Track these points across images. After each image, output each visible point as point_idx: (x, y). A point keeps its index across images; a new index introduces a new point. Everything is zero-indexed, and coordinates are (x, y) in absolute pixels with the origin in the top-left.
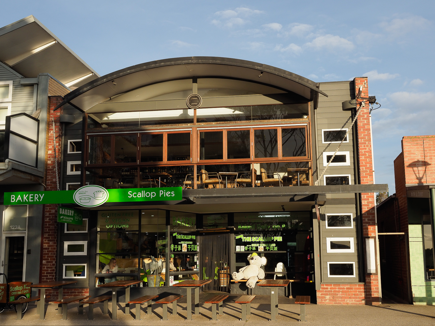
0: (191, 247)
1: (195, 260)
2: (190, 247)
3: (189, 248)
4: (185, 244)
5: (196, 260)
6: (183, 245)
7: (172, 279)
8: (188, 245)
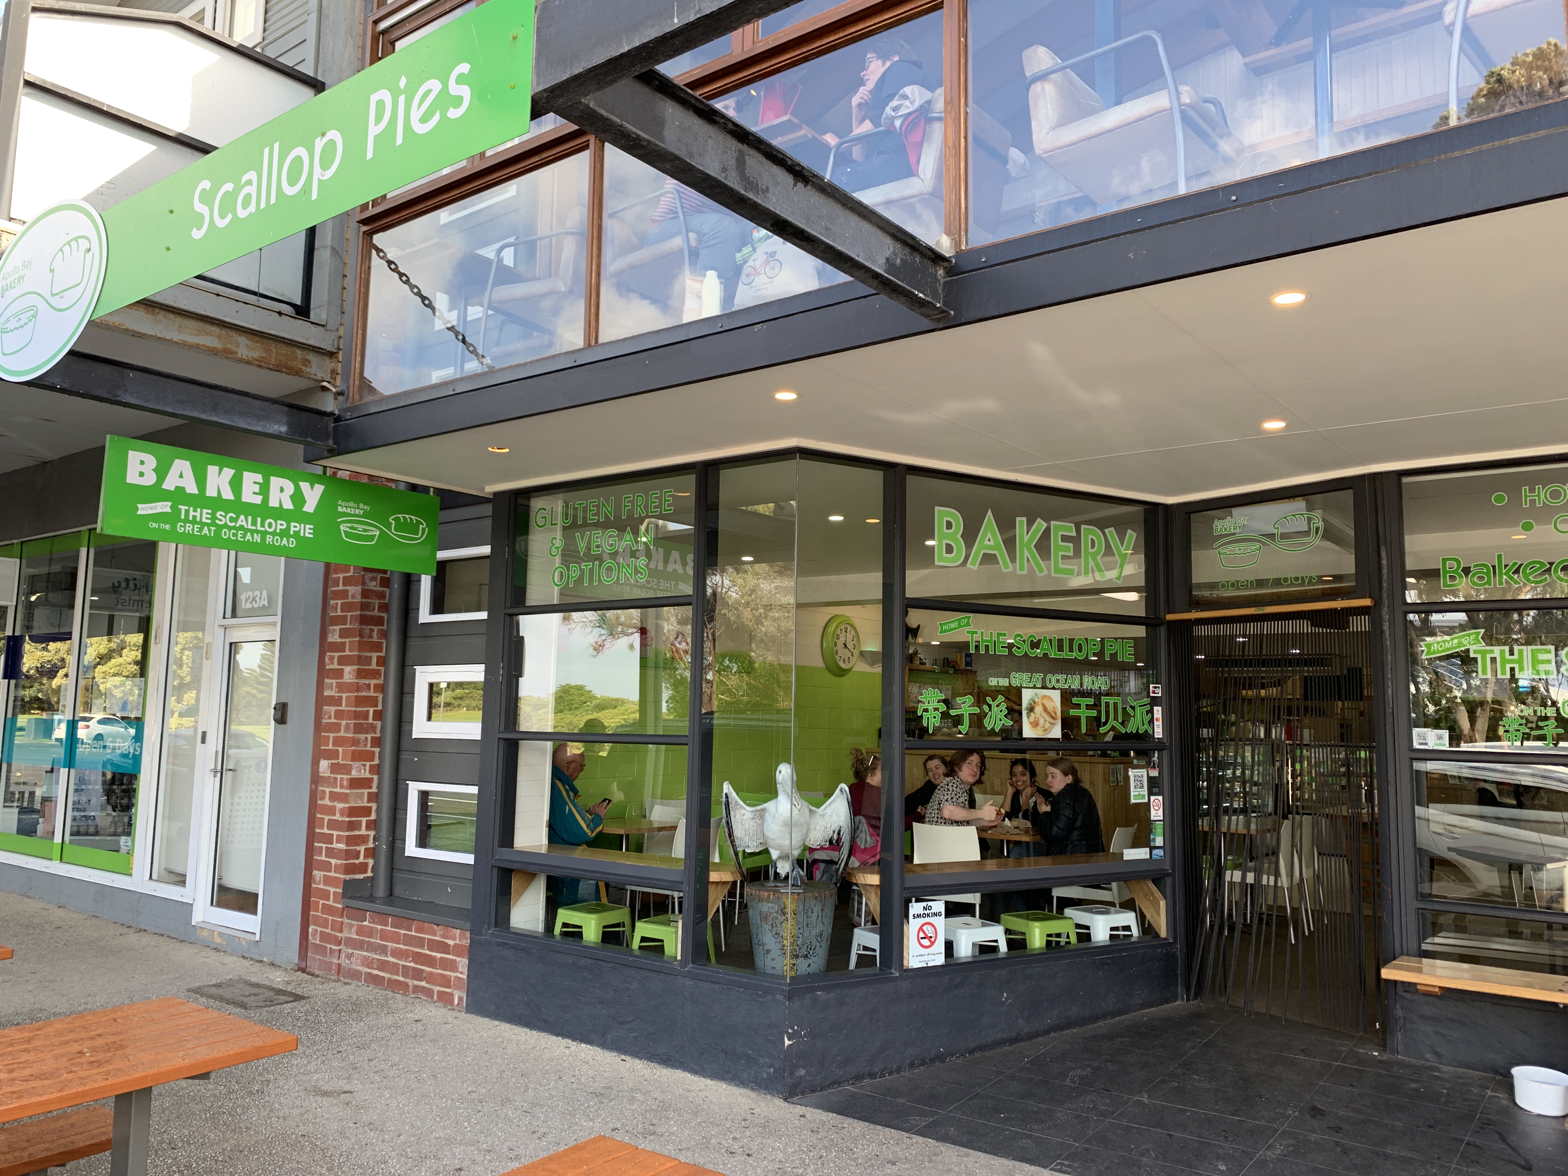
0: (1096, 706)
1: (1138, 794)
2: (1088, 707)
3: (1083, 714)
4: (1044, 687)
5: (1146, 793)
6: (1027, 695)
7: (927, 920)
8: (1067, 696)
